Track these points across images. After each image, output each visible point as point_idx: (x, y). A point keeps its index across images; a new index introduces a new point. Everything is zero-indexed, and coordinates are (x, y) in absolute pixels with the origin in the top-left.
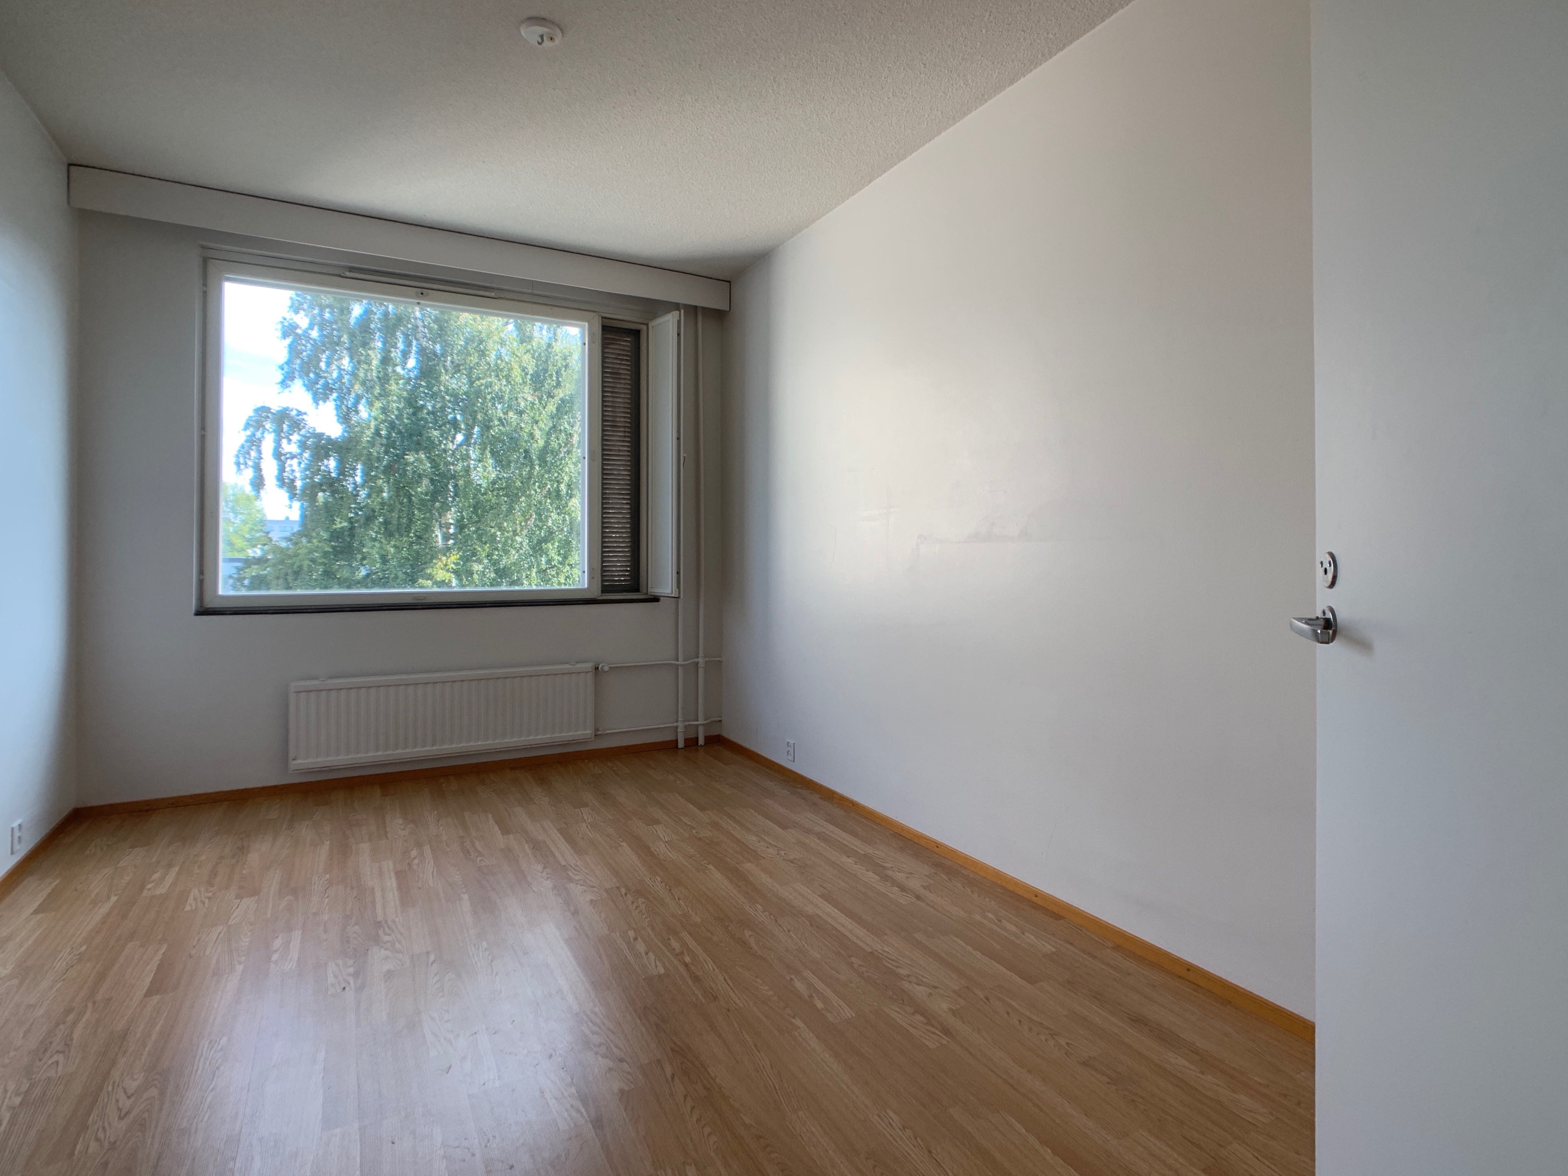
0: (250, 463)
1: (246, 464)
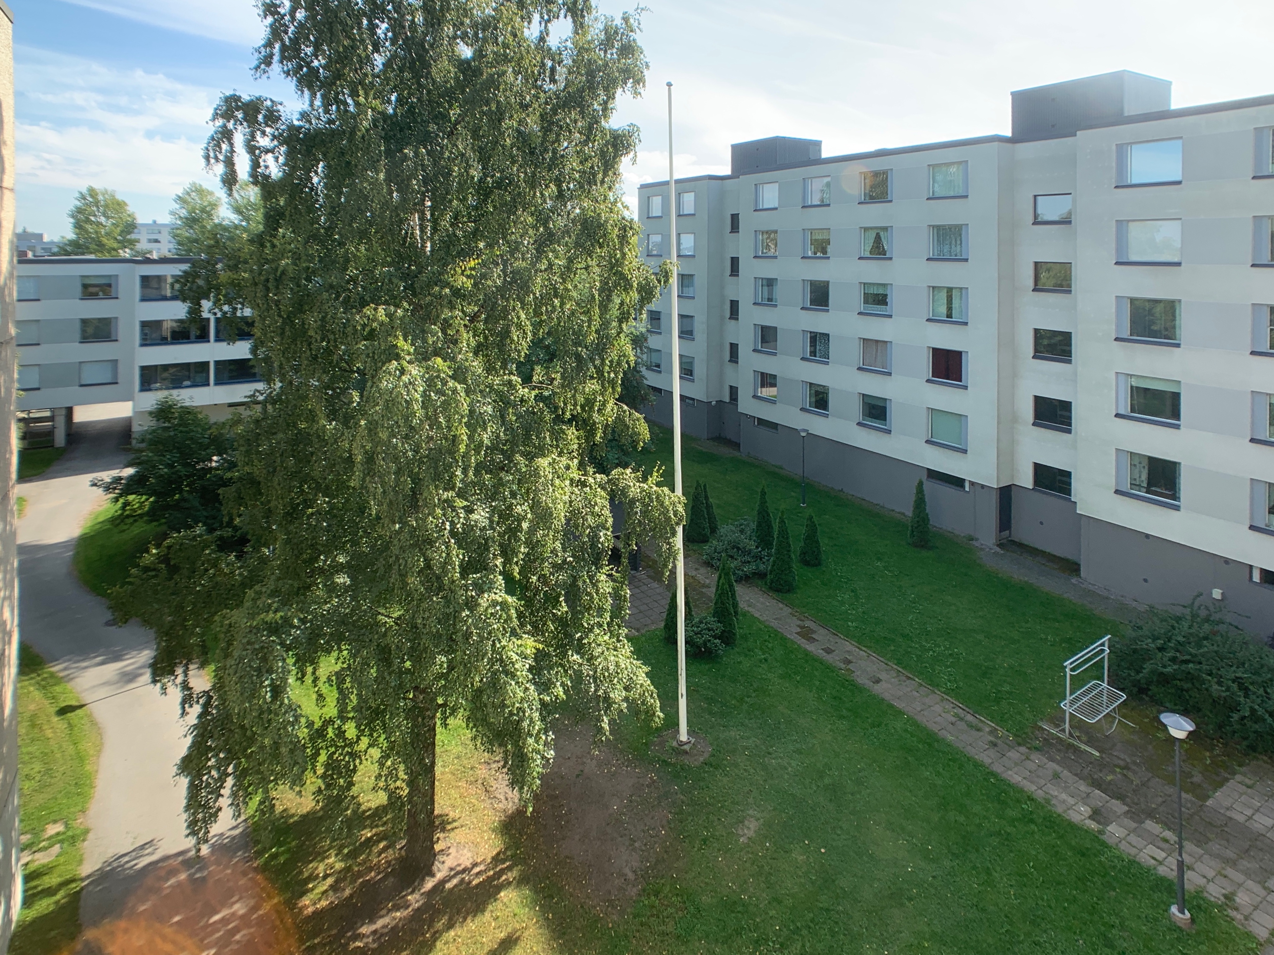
0: (221, 157)
1: (217, 159)
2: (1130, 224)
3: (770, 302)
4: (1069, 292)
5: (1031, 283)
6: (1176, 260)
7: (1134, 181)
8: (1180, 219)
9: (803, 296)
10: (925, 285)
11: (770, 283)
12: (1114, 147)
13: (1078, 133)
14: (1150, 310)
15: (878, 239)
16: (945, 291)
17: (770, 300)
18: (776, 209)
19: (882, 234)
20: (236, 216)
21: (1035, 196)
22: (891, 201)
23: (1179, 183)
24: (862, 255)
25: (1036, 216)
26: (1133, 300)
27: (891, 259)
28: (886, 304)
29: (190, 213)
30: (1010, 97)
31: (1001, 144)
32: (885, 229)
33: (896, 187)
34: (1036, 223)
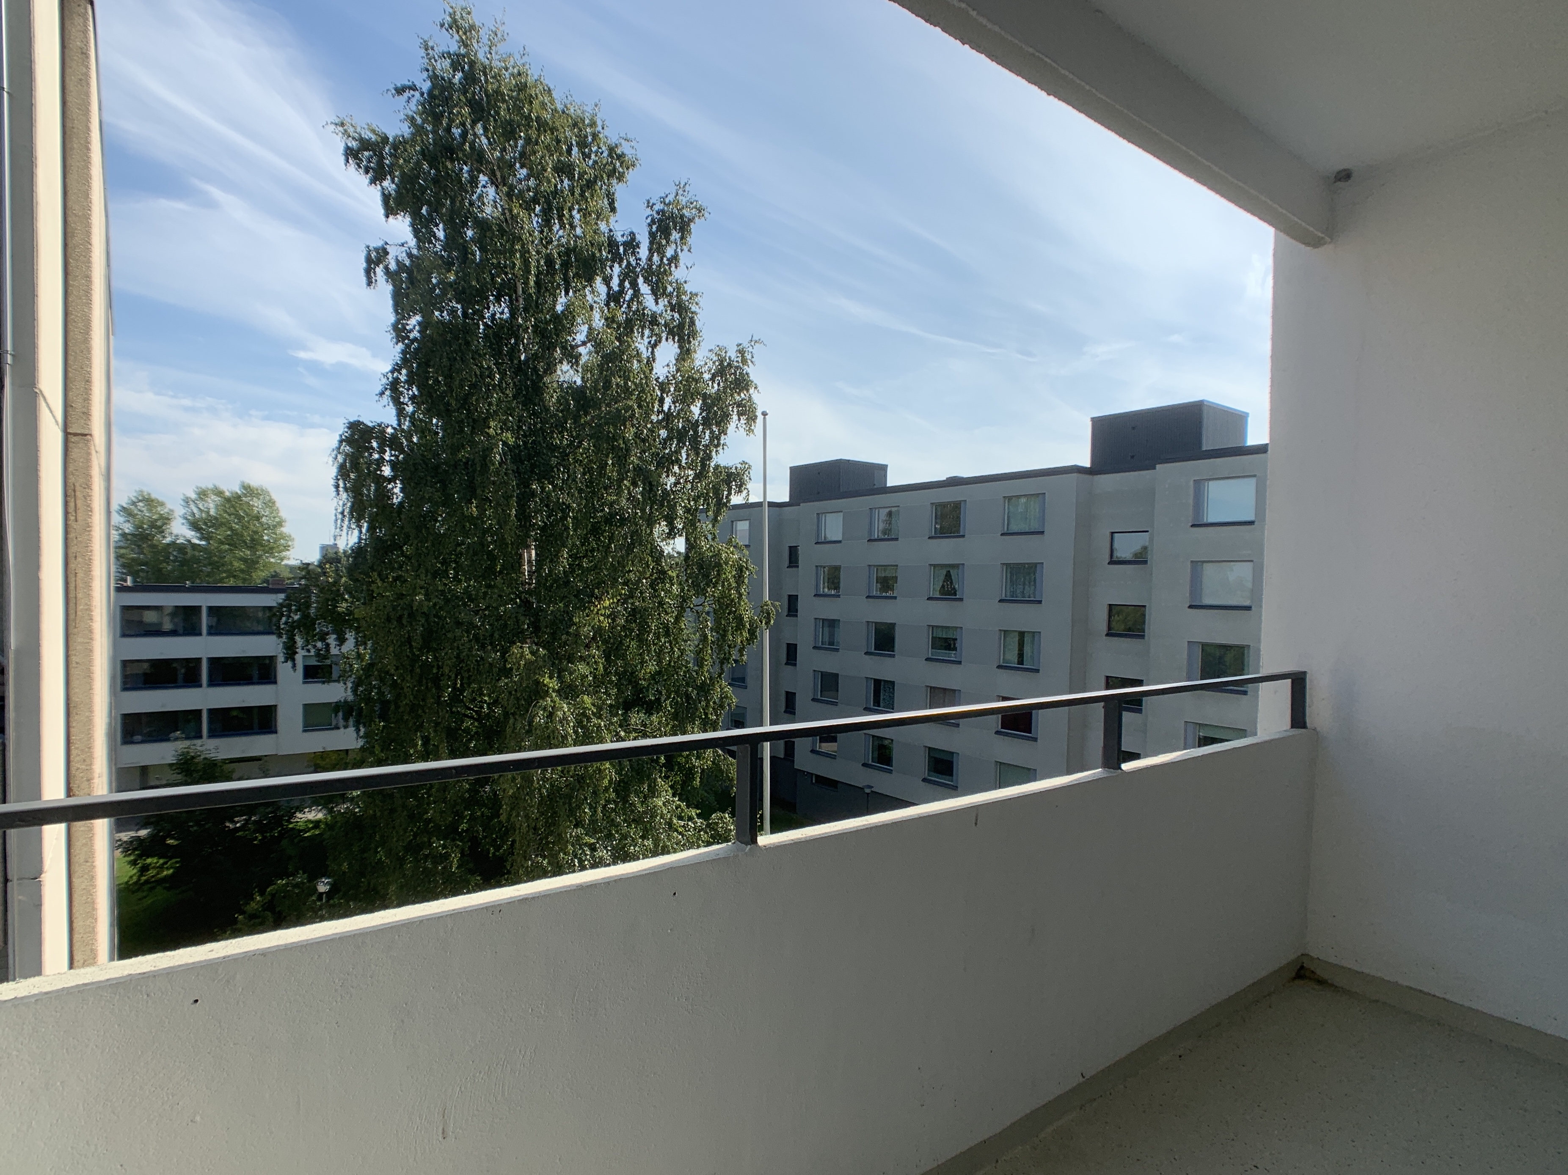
2: (1205, 565)
3: (830, 645)
4: (1143, 637)
5: (1104, 628)
6: (1247, 603)
7: (1211, 519)
8: (1252, 561)
9: (865, 639)
10: (997, 629)
11: (832, 624)
12: (1192, 483)
13: (1158, 466)
14: (1220, 658)
15: (948, 576)
16: (1017, 634)
17: (831, 643)
18: (840, 542)
19: (953, 573)
20: (193, 533)
21: (1112, 533)
22: (963, 536)
23: (1251, 523)
24: (931, 595)
25: (1112, 556)
26: (1204, 646)
27: (961, 600)
28: (955, 649)
29: (138, 527)
30: (1089, 424)
31: (1079, 475)
32: (956, 566)
33: (969, 520)
34: (1112, 562)
